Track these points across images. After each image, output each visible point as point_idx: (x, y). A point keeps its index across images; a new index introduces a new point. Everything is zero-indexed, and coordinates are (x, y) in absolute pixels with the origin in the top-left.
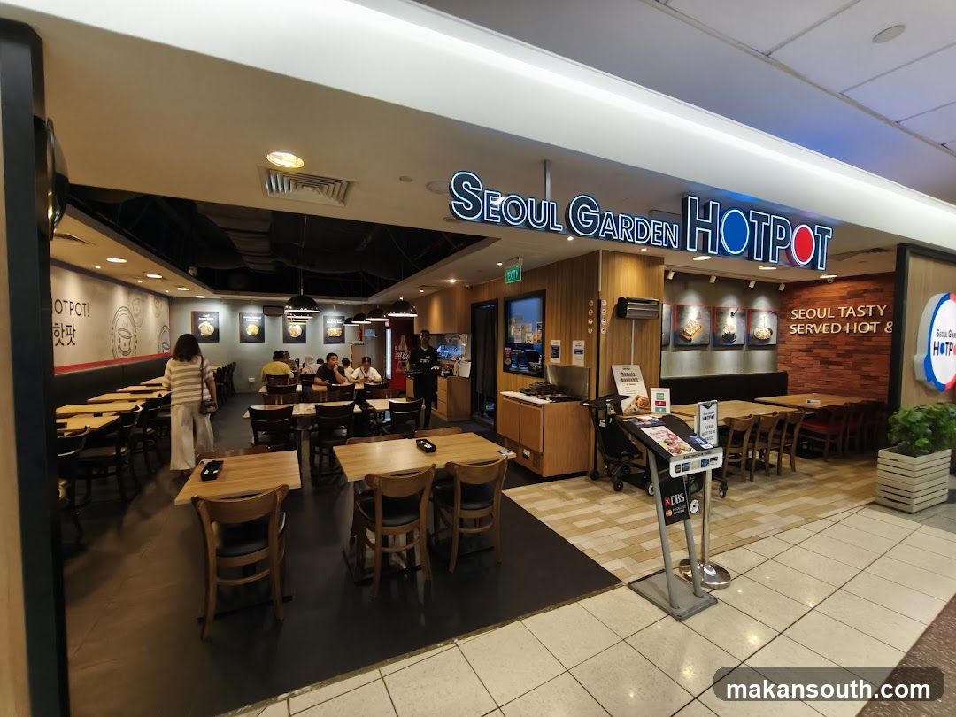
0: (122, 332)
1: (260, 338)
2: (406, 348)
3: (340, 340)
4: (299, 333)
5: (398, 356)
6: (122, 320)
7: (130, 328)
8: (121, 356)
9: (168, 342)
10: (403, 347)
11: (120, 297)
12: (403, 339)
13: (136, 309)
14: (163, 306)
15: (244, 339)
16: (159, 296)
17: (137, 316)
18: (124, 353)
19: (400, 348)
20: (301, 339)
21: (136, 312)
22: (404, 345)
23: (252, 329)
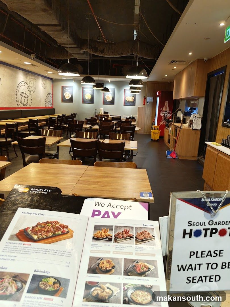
0: (22, 94)
1: (91, 101)
2: (168, 109)
3: (133, 103)
4: (111, 99)
5: (162, 114)
6: (23, 88)
7: (27, 92)
8: (22, 106)
9: (52, 102)
10: (166, 108)
11: (21, 77)
12: (167, 103)
13: (31, 84)
14: (49, 83)
15: (84, 102)
16: (45, 78)
17: (32, 87)
18: (24, 105)
19: (164, 109)
20: (112, 102)
21: (31, 85)
22: (166, 107)
23: (88, 97)
